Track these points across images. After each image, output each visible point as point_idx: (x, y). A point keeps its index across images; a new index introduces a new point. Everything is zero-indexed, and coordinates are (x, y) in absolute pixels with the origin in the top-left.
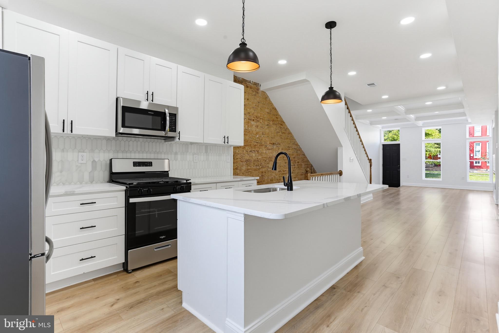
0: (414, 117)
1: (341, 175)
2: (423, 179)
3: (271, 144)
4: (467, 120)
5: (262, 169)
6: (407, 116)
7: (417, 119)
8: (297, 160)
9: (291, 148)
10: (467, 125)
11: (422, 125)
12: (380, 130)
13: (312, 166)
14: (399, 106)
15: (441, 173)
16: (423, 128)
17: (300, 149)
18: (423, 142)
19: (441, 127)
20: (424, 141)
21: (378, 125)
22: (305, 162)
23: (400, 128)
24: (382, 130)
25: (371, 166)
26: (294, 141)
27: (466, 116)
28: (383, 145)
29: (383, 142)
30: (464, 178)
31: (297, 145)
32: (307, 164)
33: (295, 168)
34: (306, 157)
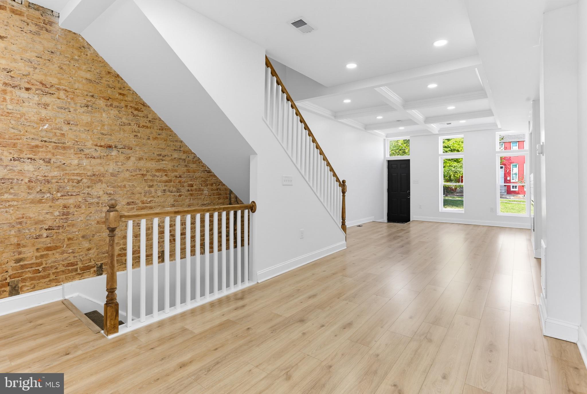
0: (422, 117)
1: (253, 211)
2: (440, 211)
3: (101, 146)
4: (497, 125)
5: (67, 200)
6: (409, 111)
7: (428, 120)
8: (187, 182)
9: (170, 158)
10: (496, 133)
11: (437, 133)
12: (384, 139)
13: (231, 192)
14: (381, 87)
15: (464, 200)
16: (440, 137)
17: (197, 161)
18: (440, 157)
19: (463, 135)
20: (441, 155)
21: (375, 131)
22: (212, 185)
23: (409, 137)
24: (387, 140)
25: (344, 192)
26: (179, 144)
27: (493, 116)
28: (389, 161)
29: (388, 157)
30: (493, 210)
31: (188, 152)
32: (217, 189)
33: (180, 196)
34: (215, 176)
